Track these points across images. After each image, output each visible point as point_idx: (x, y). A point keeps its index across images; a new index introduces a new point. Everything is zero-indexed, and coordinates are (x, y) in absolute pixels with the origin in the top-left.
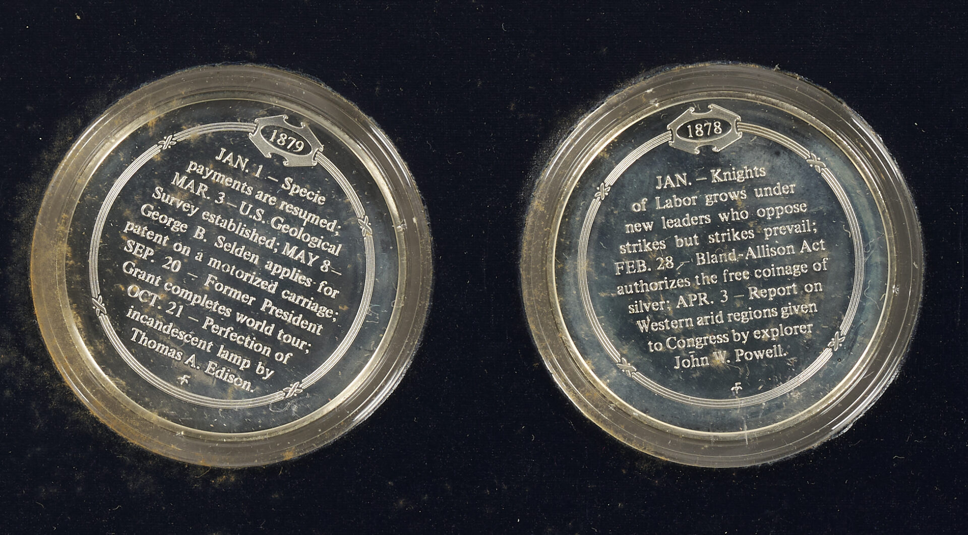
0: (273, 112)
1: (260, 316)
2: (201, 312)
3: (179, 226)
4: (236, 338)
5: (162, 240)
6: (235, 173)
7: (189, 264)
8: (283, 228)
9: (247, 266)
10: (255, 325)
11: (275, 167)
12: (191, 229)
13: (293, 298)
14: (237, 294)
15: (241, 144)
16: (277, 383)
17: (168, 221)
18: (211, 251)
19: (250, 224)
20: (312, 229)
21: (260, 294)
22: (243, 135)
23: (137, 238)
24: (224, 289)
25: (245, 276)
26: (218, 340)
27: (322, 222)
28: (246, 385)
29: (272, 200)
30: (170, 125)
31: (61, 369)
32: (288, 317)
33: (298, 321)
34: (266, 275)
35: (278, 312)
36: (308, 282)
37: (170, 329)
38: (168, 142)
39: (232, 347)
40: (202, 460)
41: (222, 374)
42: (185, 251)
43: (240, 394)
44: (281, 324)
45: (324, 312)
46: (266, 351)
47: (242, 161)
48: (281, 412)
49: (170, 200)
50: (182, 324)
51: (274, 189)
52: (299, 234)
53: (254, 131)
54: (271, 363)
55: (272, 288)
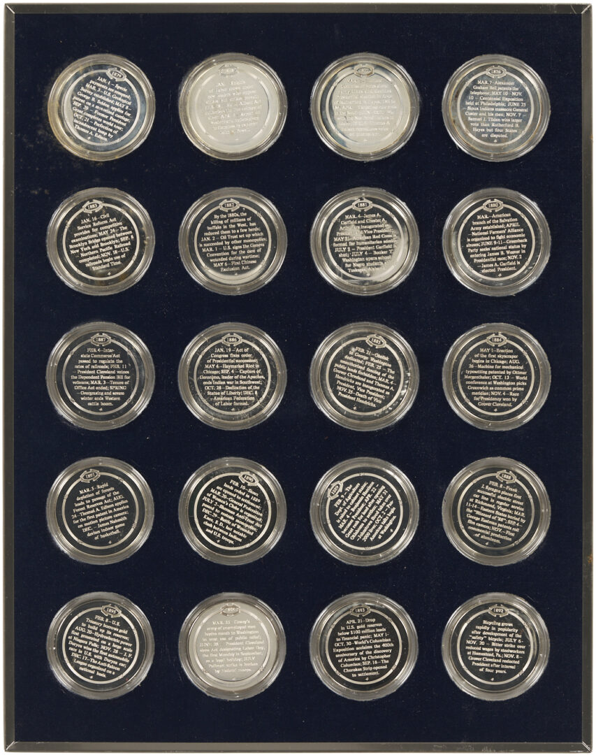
0: (113, 67)
1: (109, 121)
2: (94, 120)
3: (88, 98)
4: (103, 127)
5: (83, 101)
6: (103, 84)
7: (90, 108)
8: (116, 98)
9: (106, 108)
10: (108, 123)
11: (114, 82)
12: (91, 98)
13: (119, 116)
14: (103, 115)
15: (104, 76)
16: (114, 138)
17: (85, 96)
18: (96, 104)
19: (107, 97)
20: (124, 98)
21: (109, 115)
22: (105, 74)
23: (77, 101)
24: (100, 114)
25: (105, 110)
26: (98, 128)
27: (126, 96)
28: (106, 139)
29: (112, 90)
30: (86, 71)
31: (56, 135)
32: (117, 121)
33: (120, 122)
34: (111, 110)
35: (114, 120)
36: (122, 112)
37: (85, 125)
38: (85, 75)
39: (102, 129)
40: (94, 159)
41: (100, 137)
42: (90, 104)
43: (103, 141)
44: (115, 123)
45: (126, 120)
46: (111, 130)
47: (105, 80)
48: (116, 146)
49: (85, 91)
50: (88, 123)
51: (112, 87)
52: (120, 99)
53: (108, 72)
54: (112, 133)
55: (113, 114)
